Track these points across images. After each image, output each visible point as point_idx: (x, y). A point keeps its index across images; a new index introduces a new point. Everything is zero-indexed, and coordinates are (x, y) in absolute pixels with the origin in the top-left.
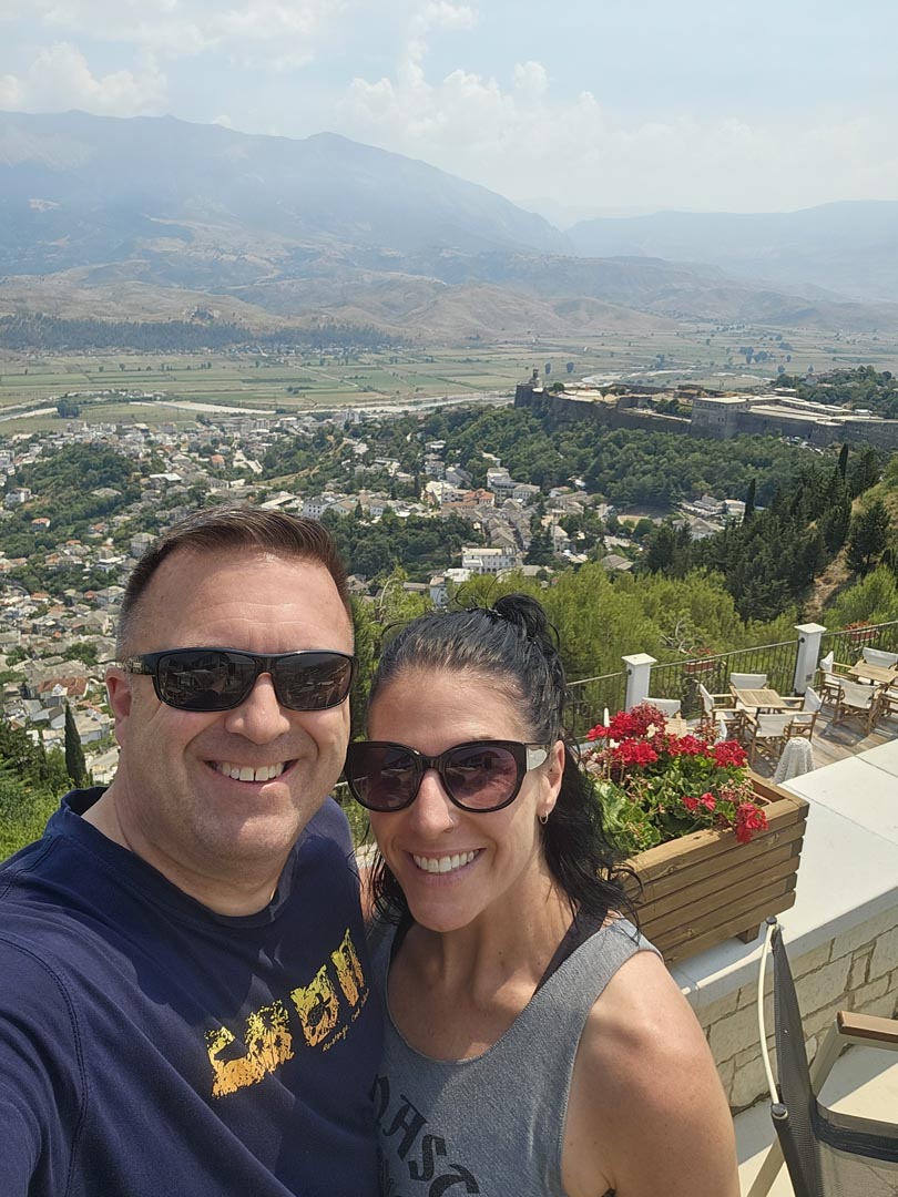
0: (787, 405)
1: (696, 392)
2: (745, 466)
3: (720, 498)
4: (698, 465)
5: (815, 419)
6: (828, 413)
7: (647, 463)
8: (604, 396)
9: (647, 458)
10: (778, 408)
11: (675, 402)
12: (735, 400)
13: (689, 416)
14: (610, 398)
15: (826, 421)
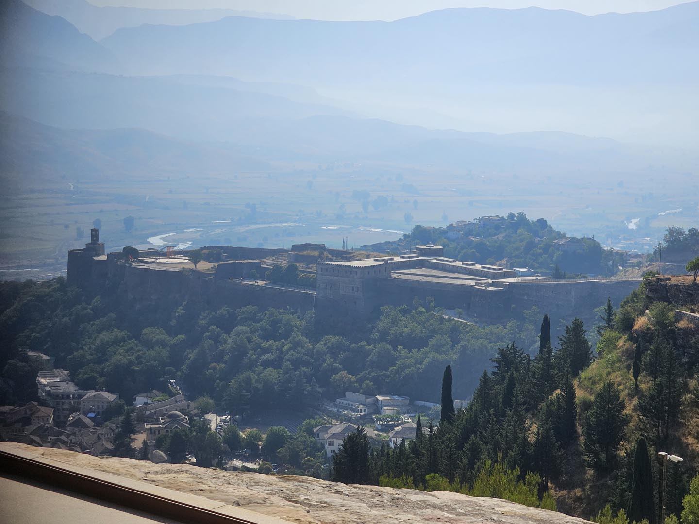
0: (435, 267)
1: (316, 253)
2: (395, 348)
3: (370, 393)
4: (334, 351)
5: (473, 283)
6: (486, 275)
7: (266, 351)
8: (195, 263)
9: (265, 344)
10: (424, 271)
11: (292, 269)
12: (370, 262)
13: (313, 286)
14: (204, 266)
15: (485, 284)
